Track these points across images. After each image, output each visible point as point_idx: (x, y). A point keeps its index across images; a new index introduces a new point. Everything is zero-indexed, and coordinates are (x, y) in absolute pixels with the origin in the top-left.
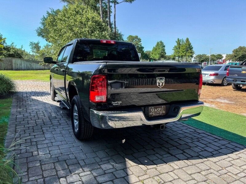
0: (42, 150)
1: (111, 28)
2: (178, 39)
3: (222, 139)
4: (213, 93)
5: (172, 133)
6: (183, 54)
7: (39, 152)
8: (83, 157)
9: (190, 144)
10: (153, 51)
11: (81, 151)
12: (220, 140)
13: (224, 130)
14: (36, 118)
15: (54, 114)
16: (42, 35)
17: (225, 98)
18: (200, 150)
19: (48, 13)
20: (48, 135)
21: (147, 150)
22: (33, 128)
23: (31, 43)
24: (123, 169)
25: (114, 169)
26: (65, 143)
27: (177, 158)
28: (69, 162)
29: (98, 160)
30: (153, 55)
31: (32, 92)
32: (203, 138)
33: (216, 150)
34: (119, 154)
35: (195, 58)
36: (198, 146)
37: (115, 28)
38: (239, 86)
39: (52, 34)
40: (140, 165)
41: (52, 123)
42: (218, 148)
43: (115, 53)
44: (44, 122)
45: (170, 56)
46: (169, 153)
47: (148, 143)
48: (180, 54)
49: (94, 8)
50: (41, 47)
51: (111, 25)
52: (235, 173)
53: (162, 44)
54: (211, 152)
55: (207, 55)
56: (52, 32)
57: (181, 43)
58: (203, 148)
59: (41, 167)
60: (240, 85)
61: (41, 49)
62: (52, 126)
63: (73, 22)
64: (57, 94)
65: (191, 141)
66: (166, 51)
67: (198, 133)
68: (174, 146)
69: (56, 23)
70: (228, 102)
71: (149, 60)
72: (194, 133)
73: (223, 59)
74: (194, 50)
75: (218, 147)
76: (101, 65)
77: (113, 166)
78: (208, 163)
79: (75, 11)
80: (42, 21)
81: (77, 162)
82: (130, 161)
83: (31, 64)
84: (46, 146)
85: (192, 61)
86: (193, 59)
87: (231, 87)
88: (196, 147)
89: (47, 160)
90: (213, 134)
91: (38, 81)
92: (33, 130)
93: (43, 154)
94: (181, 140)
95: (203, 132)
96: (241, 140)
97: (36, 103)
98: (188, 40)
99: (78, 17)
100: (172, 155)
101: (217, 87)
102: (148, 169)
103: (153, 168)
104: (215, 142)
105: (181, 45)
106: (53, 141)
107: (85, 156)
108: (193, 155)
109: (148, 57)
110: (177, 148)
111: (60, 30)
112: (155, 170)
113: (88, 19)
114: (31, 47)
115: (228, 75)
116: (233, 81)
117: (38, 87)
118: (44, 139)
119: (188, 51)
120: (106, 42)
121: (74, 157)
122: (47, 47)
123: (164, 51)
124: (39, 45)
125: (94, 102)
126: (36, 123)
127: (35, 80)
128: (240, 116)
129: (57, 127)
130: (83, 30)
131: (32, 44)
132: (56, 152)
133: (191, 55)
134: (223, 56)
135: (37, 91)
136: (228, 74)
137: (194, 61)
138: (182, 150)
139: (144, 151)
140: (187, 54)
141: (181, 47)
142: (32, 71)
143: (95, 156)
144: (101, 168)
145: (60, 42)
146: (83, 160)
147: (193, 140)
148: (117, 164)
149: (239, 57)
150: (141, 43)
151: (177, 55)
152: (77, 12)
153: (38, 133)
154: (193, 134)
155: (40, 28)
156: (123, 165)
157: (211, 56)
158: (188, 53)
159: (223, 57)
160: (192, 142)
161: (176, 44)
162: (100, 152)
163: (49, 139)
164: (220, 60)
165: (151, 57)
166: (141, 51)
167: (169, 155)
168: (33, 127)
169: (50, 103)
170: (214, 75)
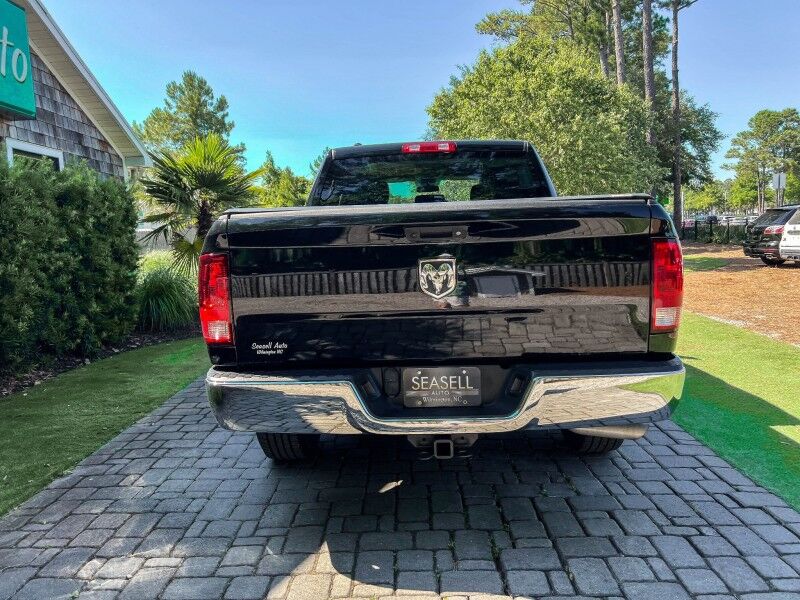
0: (152, 474)
7: (141, 478)
8: (221, 512)
9: (631, 543)
11: (237, 495)
19: (455, 82)
21: (430, 529)
24: (273, 575)
25: (252, 568)
27: (503, 581)
28: (168, 520)
29: (246, 530)
32: (733, 530)
34: (325, 526)
40: (338, 577)
49: (595, 40)
58: (674, 569)
63: (501, 97)
65: (652, 531)
72: (715, 501)
77: (261, 559)
79: (512, 61)
81: (187, 525)
88: (645, 557)
89: (132, 502)
93: (144, 484)
94: (612, 517)
99: (519, 79)
100: (501, 568)
103: (368, 597)
104: (781, 554)
106: (209, 453)
108: (584, 589)
113: (548, 79)
118: (196, 444)
120: (422, 147)
121: (198, 509)
138: (564, 559)
144: (222, 555)
146: (210, 522)
147: (669, 529)
148: (280, 554)
152: (517, 65)
156: (290, 563)
160: (647, 536)
167: (487, 565)
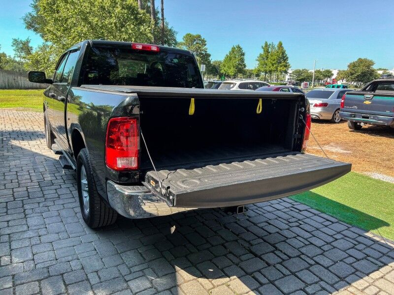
0: (18, 253)
1: (156, 19)
2: (266, 42)
3: (337, 220)
4: (319, 136)
5: (255, 210)
6: (272, 68)
7: (13, 258)
8: (97, 265)
9: (286, 233)
10: (225, 61)
11: (94, 252)
12: (333, 223)
13: (339, 203)
14: (15, 185)
15: (49, 176)
16: (33, 27)
17: (337, 144)
18: (303, 245)
20: (34, 221)
21: (213, 246)
22: (7, 205)
23: (15, 40)
24: (169, 289)
25: (153, 289)
26: (65, 235)
27: (264, 260)
28: (69, 278)
29: (124, 270)
30: (225, 69)
31: (13, 131)
32: (307, 220)
33: (328, 243)
34: (164, 257)
35: (291, 76)
36: (298, 236)
37: (163, 20)
38: (358, 124)
39: (50, 27)
40: (200, 280)
41: (44, 195)
42: (330, 239)
43: (160, 67)
44: (28, 192)
45: (252, 70)
46: (251, 252)
47: (215, 232)
48: (268, 69)
50: (34, 49)
51: (155, 13)
52: (360, 288)
53: (240, 50)
54: (320, 248)
55: (310, 71)
56: (52, 22)
57: (270, 50)
58: (306, 239)
59: (14, 289)
60: (360, 123)
61: (33, 52)
62: (44, 200)
63: (88, 7)
64: (56, 138)
65: (287, 227)
66: (246, 62)
67: (298, 211)
68: (259, 237)
69: (57, 7)
70: (342, 151)
71: (218, 77)
72: (292, 210)
73: (334, 77)
74: (289, 61)
75: (331, 236)
76: (127, 97)
77: (151, 283)
78: (315, 269)
80: (33, 3)
81: (85, 277)
82: (182, 270)
83: (16, 78)
84: (27, 243)
85: (287, 80)
86: (287, 77)
87: (346, 125)
88: (295, 237)
89: (27, 274)
90: (323, 212)
91: (26, 110)
92: (5, 210)
93: (22, 261)
94: (270, 224)
95: (307, 207)
96: (366, 221)
97: (17, 154)
98: (280, 45)
100: (256, 256)
101: (324, 125)
102: (214, 287)
103: (223, 284)
104: (326, 226)
105: (269, 53)
106: (42, 232)
107: (100, 262)
108: (291, 255)
109: (217, 72)
110: (265, 241)
111: (66, 20)
112: (226, 288)
114: (14, 48)
115: (343, 107)
116: (351, 116)
117: (26, 122)
118: (25, 228)
119: (281, 63)
120: (143, 47)
121: (80, 267)
122: (43, 48)
123: (243, 62)
124: (30, 45)
125: (114, 169)
126: (13, 195)
127: (21, 108)
128: (363, 176)
129: (52, 203)
130: (106, 23)
131: (16, 42)
132: (45, 256)
133: (285, 70)
134: (333, 72)
135: (23, 129)
136: (343, 105)
137: (288, 79)
138: (273, 245)
139: (208, 249)
140: (279, 68)
141: (269, 56)
142: (18, 91)
143: (119, 262)
144: (128, 287)
145: (66, 41)
146: (97, 272)
147: (291, 225)
148: (158, 277)
149: (358, 76)
150: (205, 47)
151: (262, 70)
153: (15, 216)
154: (290, 213)
155: (30, 14)
156: (169, 280)
157: (315, 72)
158: (281, 66)
159: (332, 75)
160: (288, 229)
161: (262, 51)
162: (128, 253)
163: (35, 228)
164: (329, 80)
165: (222, 71)
166: (206, 60)
167: (251, 256)
168: (7, 202)
169: (44, 154)
170: (321, 105)
